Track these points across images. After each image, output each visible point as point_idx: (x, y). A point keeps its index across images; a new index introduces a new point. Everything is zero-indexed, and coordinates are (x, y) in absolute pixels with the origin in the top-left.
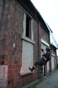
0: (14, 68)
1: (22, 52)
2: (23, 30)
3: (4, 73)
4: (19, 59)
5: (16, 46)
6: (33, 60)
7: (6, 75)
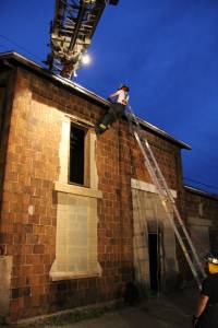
0: (31, 262)
1: (55, 224)
2: (59, 168)
3: (4, 271)
4: (47, 242)
5: (36, 211)
6: (99, 243)
7: (9, 277)
